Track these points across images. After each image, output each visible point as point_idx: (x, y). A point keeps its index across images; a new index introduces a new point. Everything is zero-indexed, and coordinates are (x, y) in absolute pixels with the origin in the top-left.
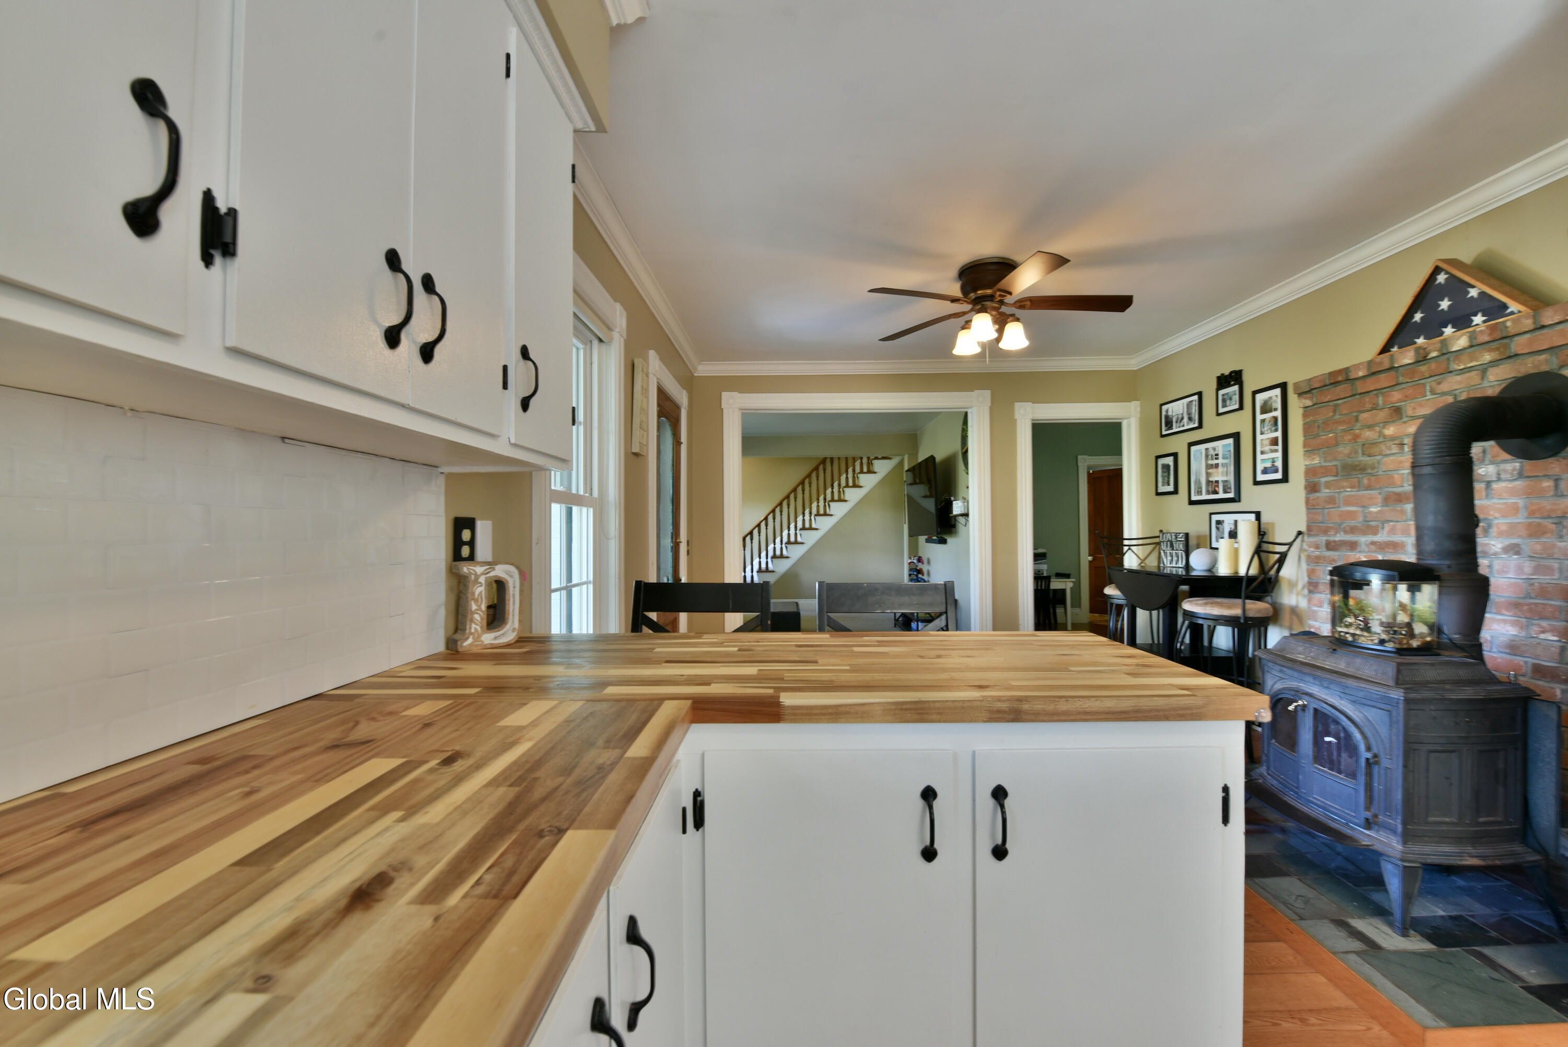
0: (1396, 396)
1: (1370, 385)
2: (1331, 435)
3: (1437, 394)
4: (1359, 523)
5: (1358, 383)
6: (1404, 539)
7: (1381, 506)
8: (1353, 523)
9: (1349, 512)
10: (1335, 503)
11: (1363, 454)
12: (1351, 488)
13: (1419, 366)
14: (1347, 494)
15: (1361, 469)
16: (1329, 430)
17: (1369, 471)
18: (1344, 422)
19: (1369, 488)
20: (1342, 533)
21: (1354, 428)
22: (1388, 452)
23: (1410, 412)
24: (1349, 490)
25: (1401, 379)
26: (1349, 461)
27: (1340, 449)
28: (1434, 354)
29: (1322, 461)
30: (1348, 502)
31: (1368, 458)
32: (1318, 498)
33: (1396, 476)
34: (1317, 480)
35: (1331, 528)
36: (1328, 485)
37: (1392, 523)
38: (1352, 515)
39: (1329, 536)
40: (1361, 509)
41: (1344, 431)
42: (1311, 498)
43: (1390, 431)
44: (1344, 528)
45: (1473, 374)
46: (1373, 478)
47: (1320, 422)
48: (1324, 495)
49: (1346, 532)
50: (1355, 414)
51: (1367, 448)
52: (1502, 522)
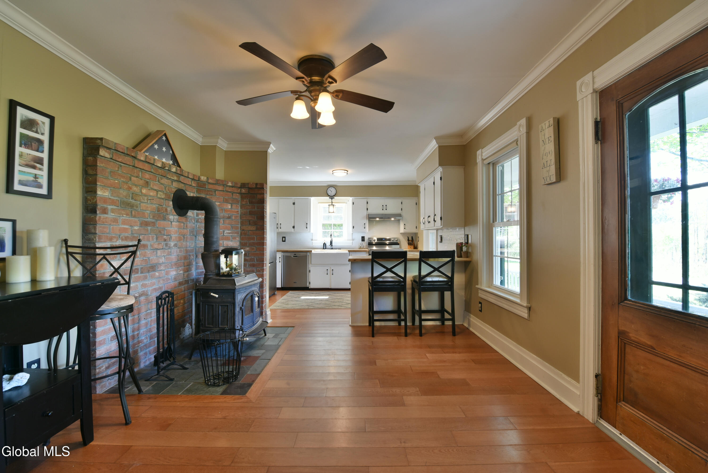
0: (147, 176)
1: (141, 165)
2: (116, 181)
3: (160, 183)
4: (129, 235)
5: (136, 161)
6: (147, 243)
7: (139, 227)
8: (126, 235)
9: (124, 228)
10: (118, 223)
11: (132, 199)
12: (126, 215)
13: (159, 169)
14: (124, 218)
15: (132, 206)
16: (116, 178)
17: (135, 208)
18: (124, 177)
19: (135, 217)
20: (120, 241)
21: (128, 183)
22: (143, 201)
23: (151, 186)
24: (125, 216)
25: (152, 170)
26: (125, 200)
27: (121, 191)
28: (167, 168)
29: (110, 195)
30: (124, 223)
31: (134, 201)
32: (106, 218)
33: (146, 213)
34: (105, 206)
35: (114, 237)
36: (113, 211)
37: (143, 235)
38: (125, 230)
39: (113, 242)
40: (130, 227)
41: (123, 182)
42: (102, 217)
43: (144, 191)
44: (122, 237)
45: (170, 181)
46: (137, 212)
47: (108, 170)
48: (111, 216)
49: (122, 240)
50: (130, 176)
51: (134, 196)
52: (174, 236)
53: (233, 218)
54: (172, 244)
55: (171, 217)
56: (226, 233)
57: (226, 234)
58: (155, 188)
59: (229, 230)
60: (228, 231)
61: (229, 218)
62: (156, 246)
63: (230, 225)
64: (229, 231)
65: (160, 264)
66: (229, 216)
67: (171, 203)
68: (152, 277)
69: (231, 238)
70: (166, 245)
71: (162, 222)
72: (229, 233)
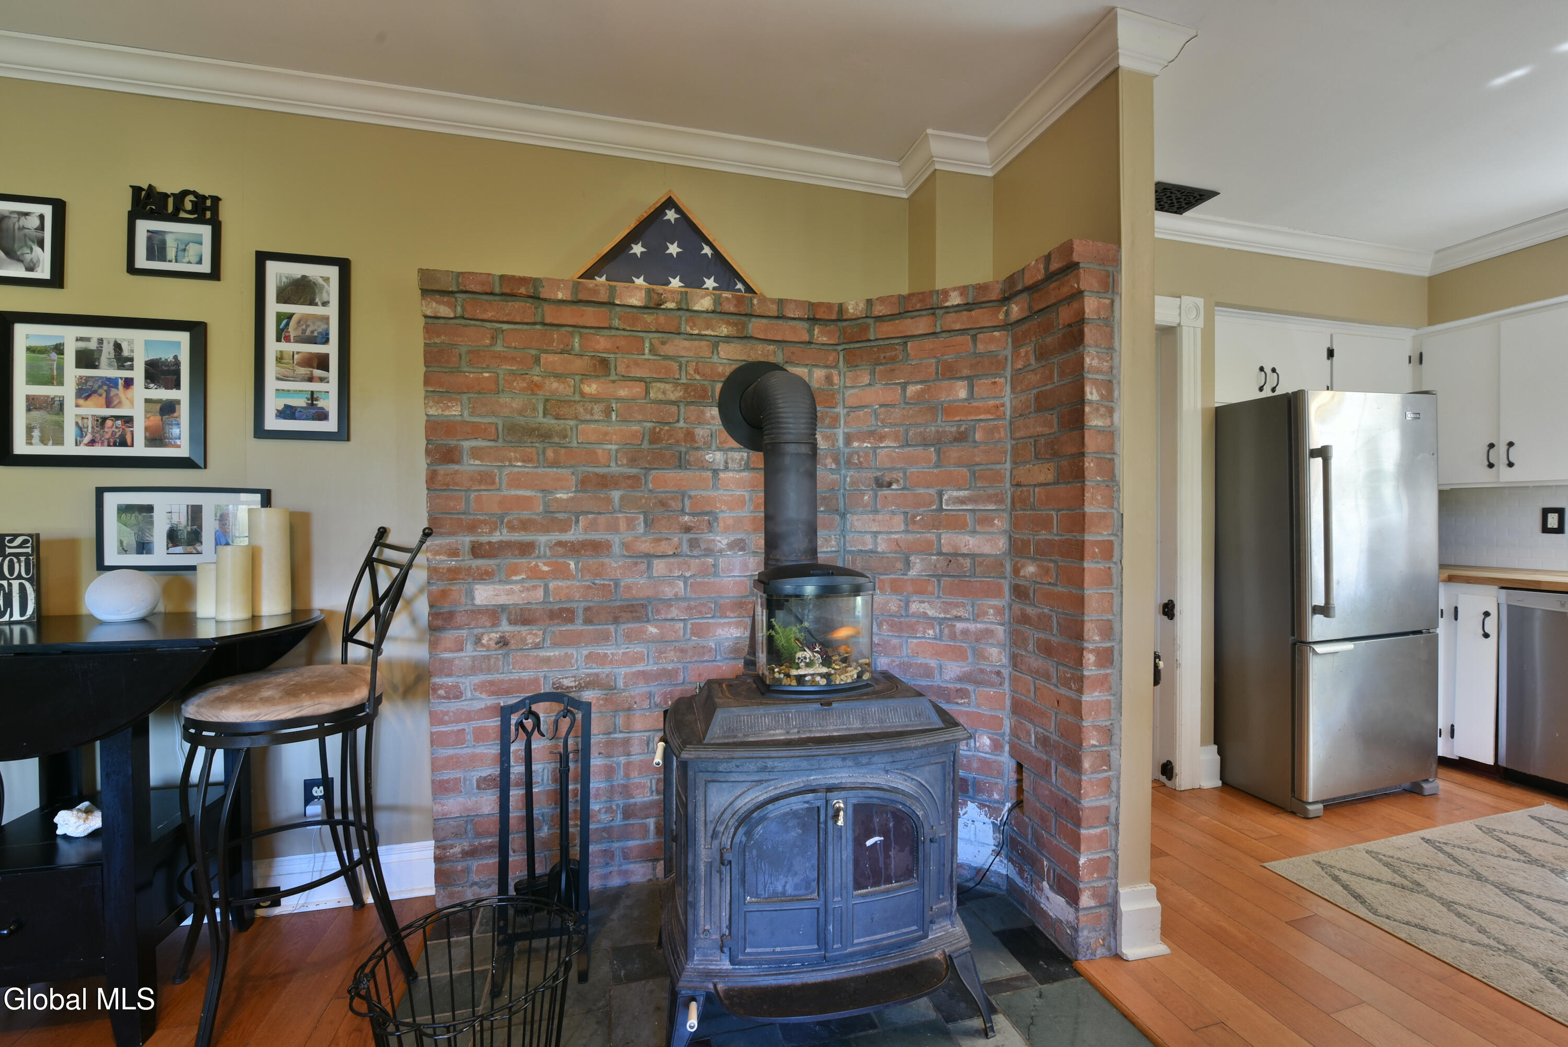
0: (602, 343)
1: (567, 316)
2: (487, 375)
3: (661, 356)
4: (538, 514)
5: (547, 308)
6: (609, 537)
7: (575, 492)
8: (525, 515)
9: (518, 498)
10: (494, 483)
11: (545, 415)
12: (523, 461)
13: (644, 313)
14: (516, 470)
15: (545, 436)
16: (484, 366)
17: (556, 440)
18: (513, 358)
19: (555, 464)
20: (505, 531)
21: (529, 372)
22: (588, 417)
23: (621, 369)
24: (519, 464)
25: (616, 323)
26: (521, 420)
27: (505, 399)
28: (671, 305)
29: (466, 413)
30: (516, 482)
31: (553, 421)
32: (456, 472)
33: (600, 451)
34: (453, 443)
35: (484, 522)
36: (476, 453)
37: (590, 516)
38: (524, 502)
39: (480, 534)
40: (539, 495)
41: (512, 373)
42: (442, 472)
43: (591, 388)
44: (509, 522)
45: (704, 343)
46: (563, 451)
47: (463, 350)
48: (473, 468)
49: (512, 528)
50: (533, 352)
51: (553, 406)
52: (726, 516)
53: (978, 436)
54: (722, 541)
55: (715, 457)
56: (950, 498)
57: (947, 505)
58: (637, 373)
59: (960, 489)
60: (955, 494)
61: (961, 437)
62: (645, 546)
63: (965, 469)
64: (962, 493)
65: (668, 603)
66: (962, 429)
67: (715, 411)
68: (629, 637)
69: (969, 518)
70: (693, 544)
71: (672, 475)
72: (962, 501)
